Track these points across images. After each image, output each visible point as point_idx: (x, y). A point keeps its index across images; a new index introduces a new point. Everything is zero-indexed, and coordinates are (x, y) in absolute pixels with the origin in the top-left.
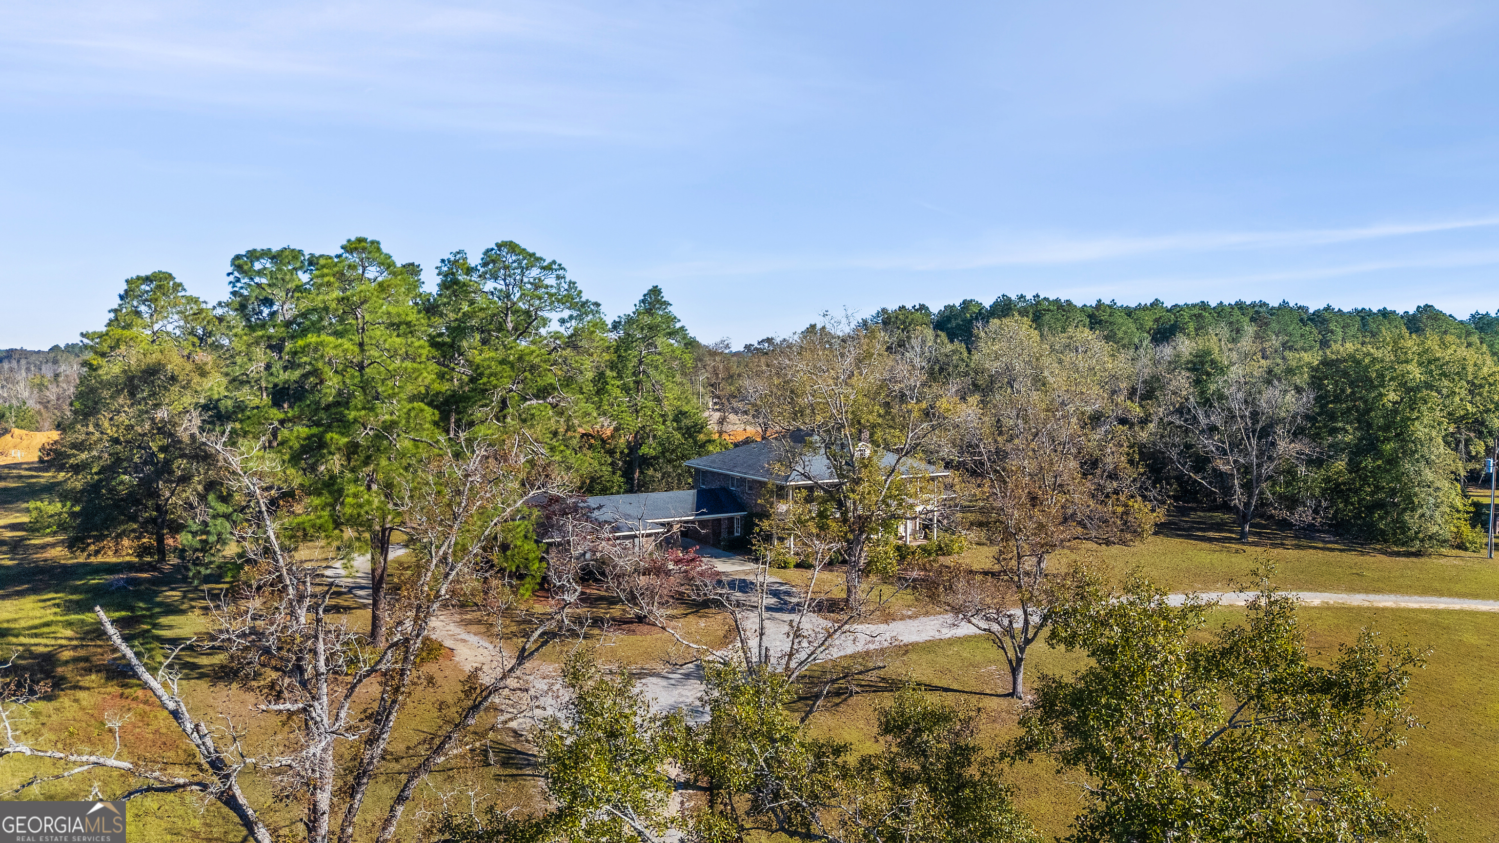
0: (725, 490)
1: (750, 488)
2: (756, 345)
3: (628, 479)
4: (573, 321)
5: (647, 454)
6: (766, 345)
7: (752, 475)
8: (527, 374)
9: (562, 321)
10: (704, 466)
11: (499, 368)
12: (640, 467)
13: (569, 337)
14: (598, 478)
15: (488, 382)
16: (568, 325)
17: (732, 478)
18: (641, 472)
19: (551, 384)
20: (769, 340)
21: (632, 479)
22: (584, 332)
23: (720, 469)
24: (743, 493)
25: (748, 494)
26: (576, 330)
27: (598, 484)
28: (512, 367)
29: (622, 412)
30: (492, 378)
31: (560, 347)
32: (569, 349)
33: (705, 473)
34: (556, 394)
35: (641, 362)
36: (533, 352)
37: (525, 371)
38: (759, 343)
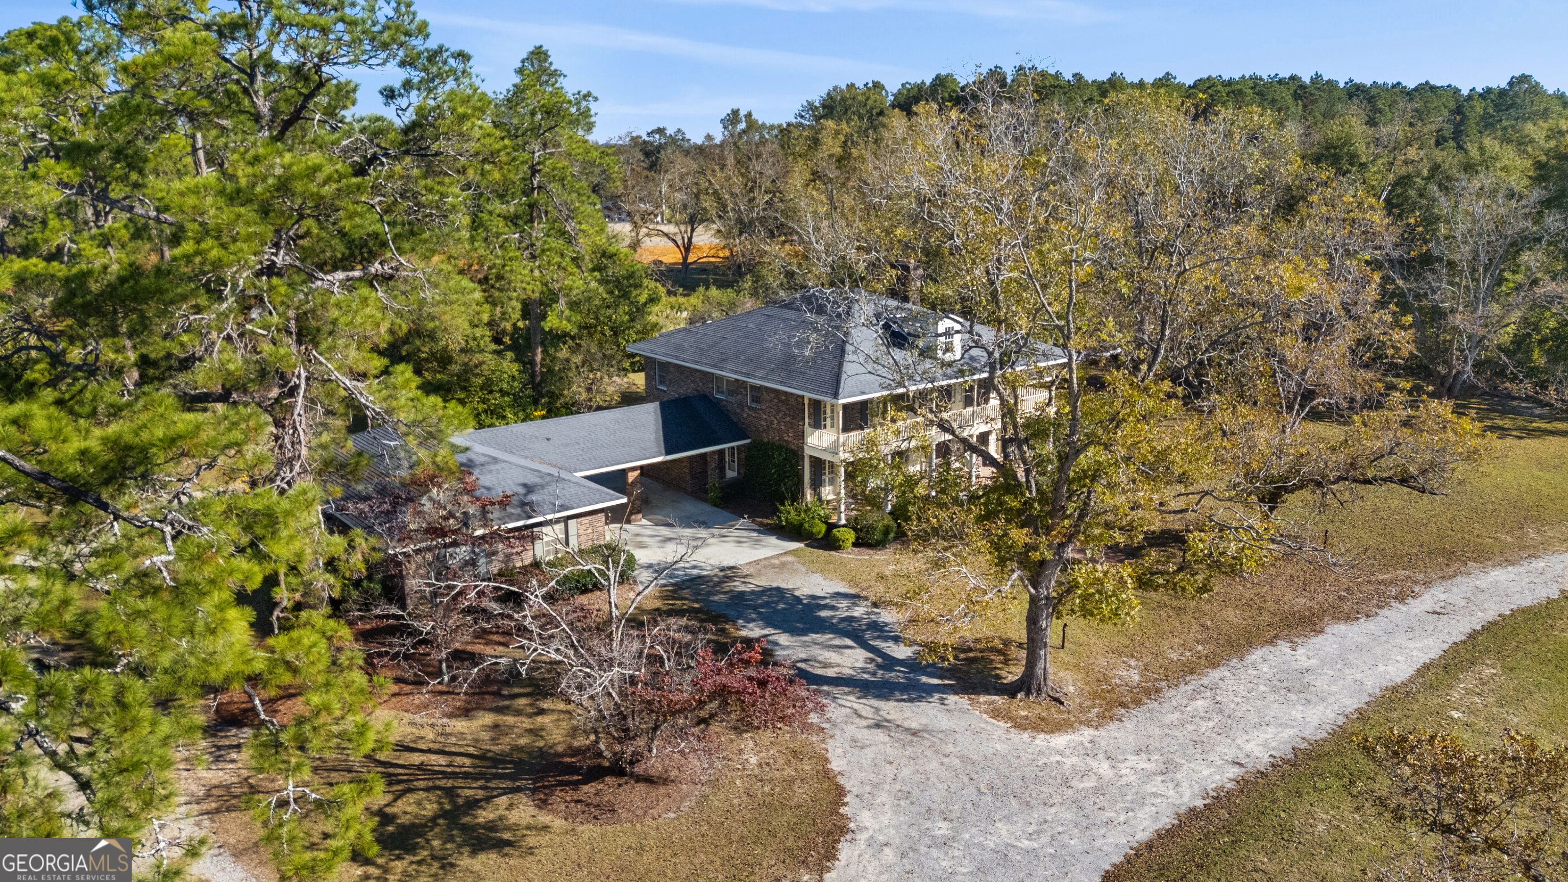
0: (705, 398)
1: (756, 399)
2: (645, 137)
3: (524, 364)
4: (414, 93)
5: (557, 329)
6: (657, 136)
7: (762, 378)
8: (309, 223)
9: (389, 94)
10: (666, 355)
11: (226, 216)
12: (542, 344)
13: (407, 130)
14: (476, 366)
15: (197, 253)
16: (403, 102)
17: (720, 378)
18: (545, 351)
19: (376, 235)
20: (660, 131)
21: (532, 363)
22: (441, 116)
23: (696, 363)
24: (741, 405)
25: (750, 408)
26: (421, 111)
27: (476, 375)
28: (265, 211)
29: (511, 259)
30: (209, 243)
31: (386, 155)
32: (408, 159)
33: (664, 366)
34: (389, 255)
35: (534, 171)
36: (316, 169)
37: (302, 217)
38: (648, 134)
